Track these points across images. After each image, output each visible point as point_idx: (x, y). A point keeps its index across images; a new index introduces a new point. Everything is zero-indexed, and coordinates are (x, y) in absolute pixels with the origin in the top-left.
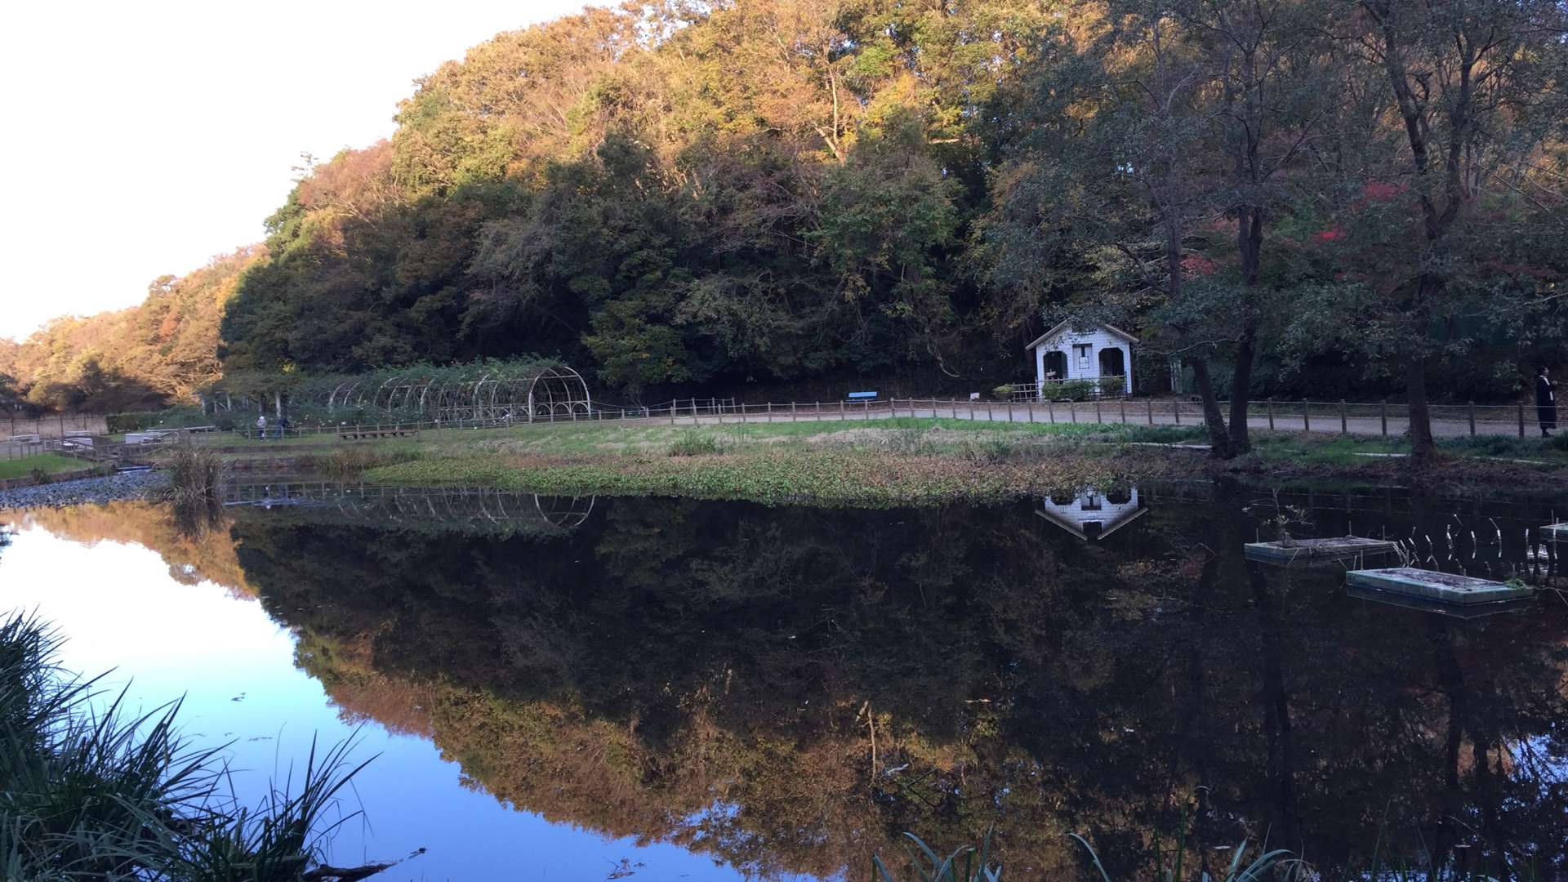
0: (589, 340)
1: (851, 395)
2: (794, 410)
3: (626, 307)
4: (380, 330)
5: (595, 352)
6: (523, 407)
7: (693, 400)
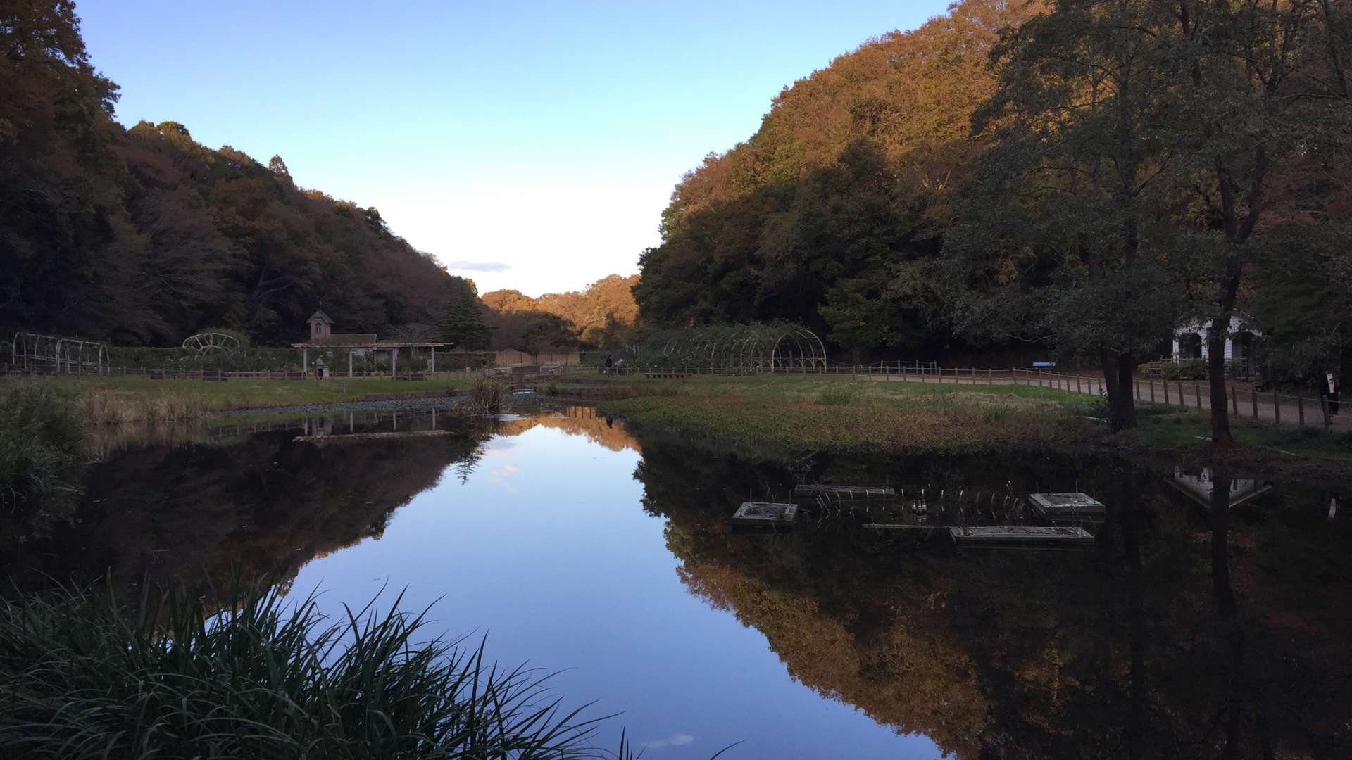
0: (822, 310)
1: (1035, 364)
2: (974, 374)
3: (849, 284)
4: (705, 297)
5: (827, 319)
6: (768, 361)
7: (899, 361)
